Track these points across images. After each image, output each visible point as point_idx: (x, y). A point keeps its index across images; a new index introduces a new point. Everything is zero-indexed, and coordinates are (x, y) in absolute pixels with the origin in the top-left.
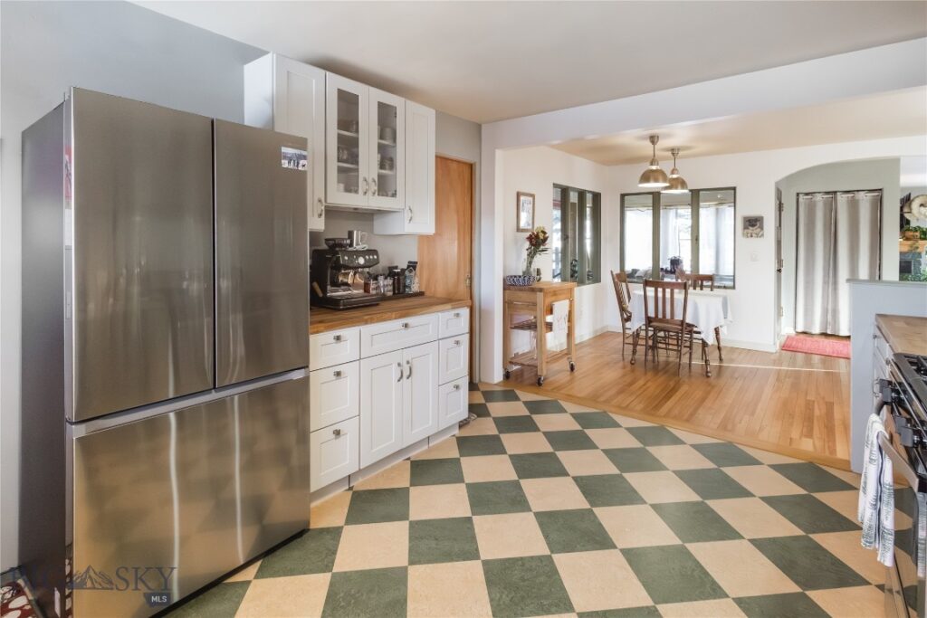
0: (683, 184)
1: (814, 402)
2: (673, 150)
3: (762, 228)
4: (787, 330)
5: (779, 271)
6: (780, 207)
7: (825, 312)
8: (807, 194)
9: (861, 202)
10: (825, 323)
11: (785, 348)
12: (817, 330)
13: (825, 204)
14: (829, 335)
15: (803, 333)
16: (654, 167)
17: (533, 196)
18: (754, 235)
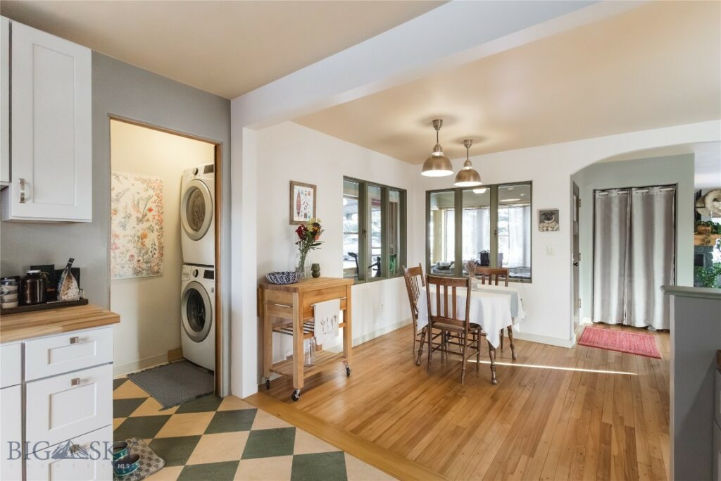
0: (476, 176)
1: (611, 426)
2: (465, 141)
3: (557, 222)
4: (585, 320)
5: (576, 264)
6: (578, 203)
7: (621, 303)
8: (603, 191)
9: (655, 197)
10: (621, 314)
11: (582, 341)
12: (613, 320)
13: (621, 201)
14: (625, 326)
15: (601, 323)
16: (437, 154)
17: (314, 187)
18: (549, 228)
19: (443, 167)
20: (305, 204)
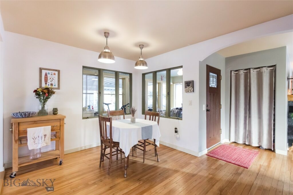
2: (139, 45)
3: (192, 87)
4: (225, 140)
8: (236, 71)
13: (245, 75)
14: (247, 145)
15: (235, 142)
16: (107, 50)
17: (59, 71)
18: (189, 91)
19: (107, 57)
20: (52, 79)
